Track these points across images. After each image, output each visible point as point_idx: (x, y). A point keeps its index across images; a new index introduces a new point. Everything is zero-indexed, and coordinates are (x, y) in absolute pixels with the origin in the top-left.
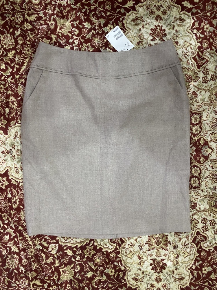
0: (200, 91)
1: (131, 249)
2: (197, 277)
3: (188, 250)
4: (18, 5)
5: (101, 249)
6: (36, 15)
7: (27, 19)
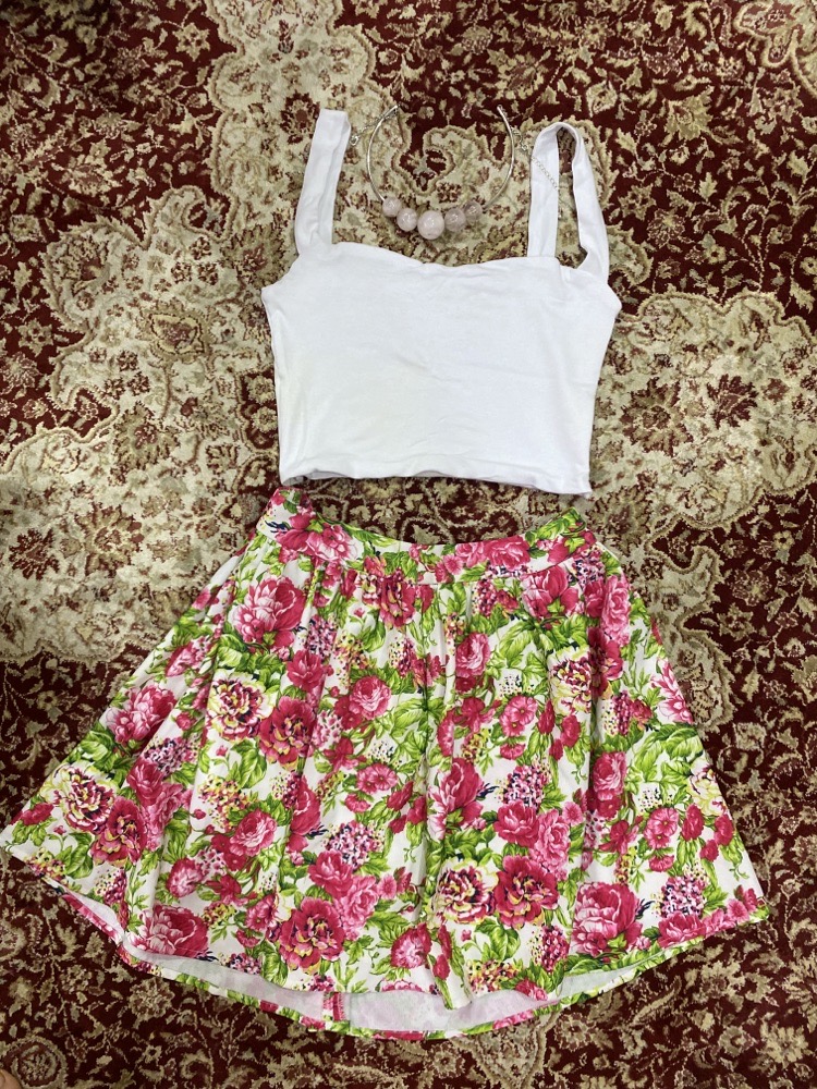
0: (175, 394)
1: (698, 495)
2: (741, 276)
3: (665, 320)
4: (39, 987)
5: (719, 589)
6: (58, 928)
7: (73, 954)
